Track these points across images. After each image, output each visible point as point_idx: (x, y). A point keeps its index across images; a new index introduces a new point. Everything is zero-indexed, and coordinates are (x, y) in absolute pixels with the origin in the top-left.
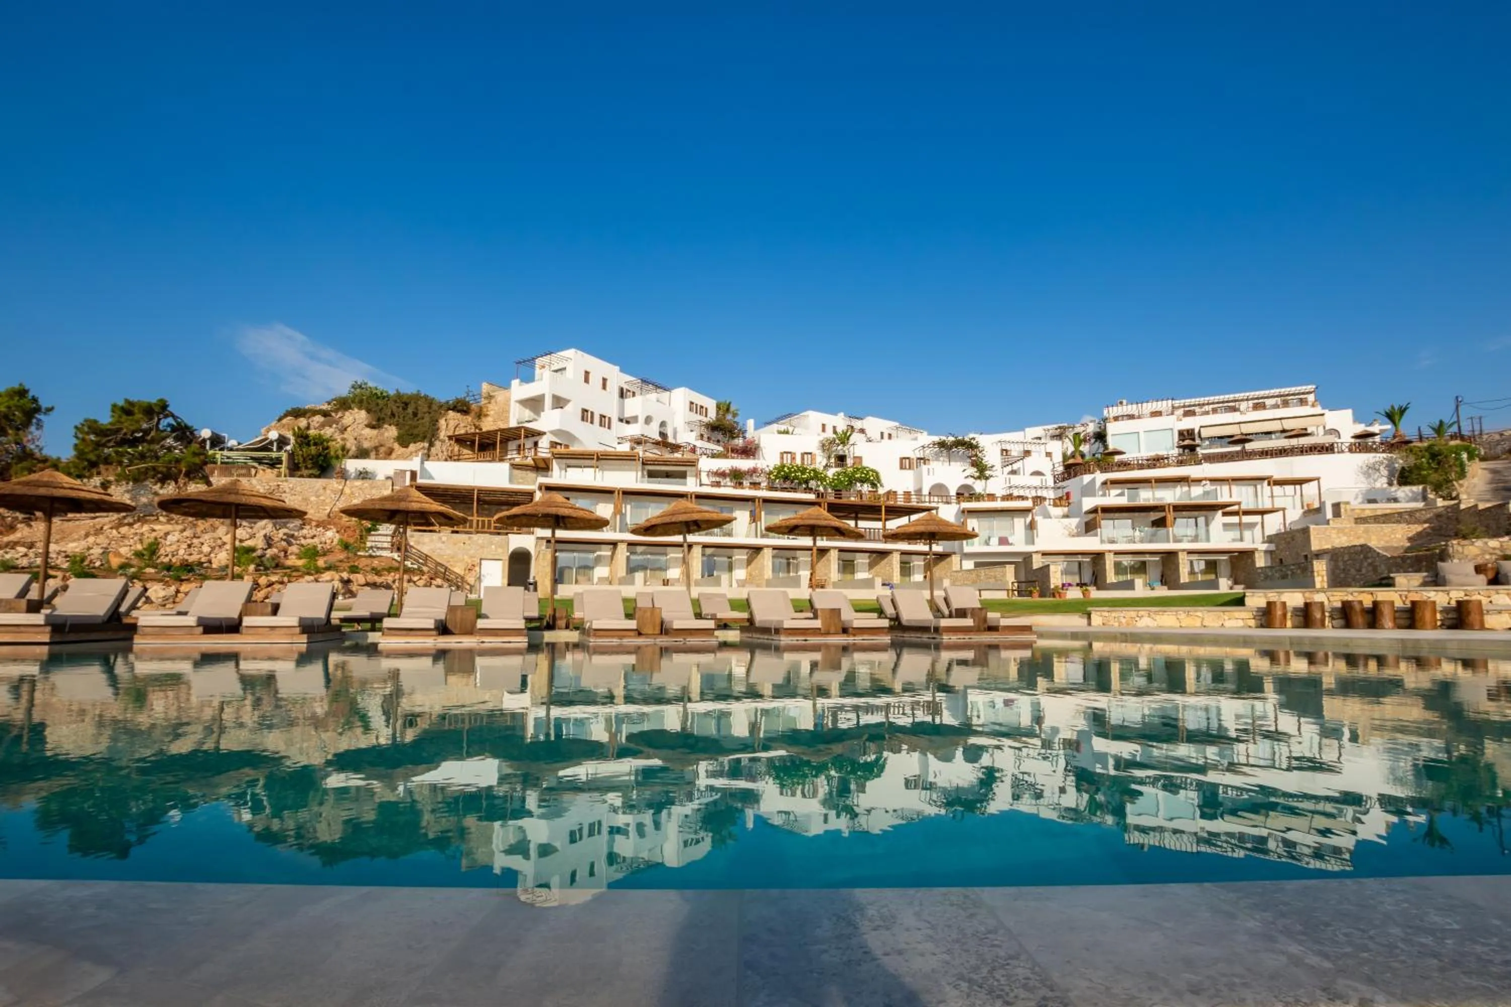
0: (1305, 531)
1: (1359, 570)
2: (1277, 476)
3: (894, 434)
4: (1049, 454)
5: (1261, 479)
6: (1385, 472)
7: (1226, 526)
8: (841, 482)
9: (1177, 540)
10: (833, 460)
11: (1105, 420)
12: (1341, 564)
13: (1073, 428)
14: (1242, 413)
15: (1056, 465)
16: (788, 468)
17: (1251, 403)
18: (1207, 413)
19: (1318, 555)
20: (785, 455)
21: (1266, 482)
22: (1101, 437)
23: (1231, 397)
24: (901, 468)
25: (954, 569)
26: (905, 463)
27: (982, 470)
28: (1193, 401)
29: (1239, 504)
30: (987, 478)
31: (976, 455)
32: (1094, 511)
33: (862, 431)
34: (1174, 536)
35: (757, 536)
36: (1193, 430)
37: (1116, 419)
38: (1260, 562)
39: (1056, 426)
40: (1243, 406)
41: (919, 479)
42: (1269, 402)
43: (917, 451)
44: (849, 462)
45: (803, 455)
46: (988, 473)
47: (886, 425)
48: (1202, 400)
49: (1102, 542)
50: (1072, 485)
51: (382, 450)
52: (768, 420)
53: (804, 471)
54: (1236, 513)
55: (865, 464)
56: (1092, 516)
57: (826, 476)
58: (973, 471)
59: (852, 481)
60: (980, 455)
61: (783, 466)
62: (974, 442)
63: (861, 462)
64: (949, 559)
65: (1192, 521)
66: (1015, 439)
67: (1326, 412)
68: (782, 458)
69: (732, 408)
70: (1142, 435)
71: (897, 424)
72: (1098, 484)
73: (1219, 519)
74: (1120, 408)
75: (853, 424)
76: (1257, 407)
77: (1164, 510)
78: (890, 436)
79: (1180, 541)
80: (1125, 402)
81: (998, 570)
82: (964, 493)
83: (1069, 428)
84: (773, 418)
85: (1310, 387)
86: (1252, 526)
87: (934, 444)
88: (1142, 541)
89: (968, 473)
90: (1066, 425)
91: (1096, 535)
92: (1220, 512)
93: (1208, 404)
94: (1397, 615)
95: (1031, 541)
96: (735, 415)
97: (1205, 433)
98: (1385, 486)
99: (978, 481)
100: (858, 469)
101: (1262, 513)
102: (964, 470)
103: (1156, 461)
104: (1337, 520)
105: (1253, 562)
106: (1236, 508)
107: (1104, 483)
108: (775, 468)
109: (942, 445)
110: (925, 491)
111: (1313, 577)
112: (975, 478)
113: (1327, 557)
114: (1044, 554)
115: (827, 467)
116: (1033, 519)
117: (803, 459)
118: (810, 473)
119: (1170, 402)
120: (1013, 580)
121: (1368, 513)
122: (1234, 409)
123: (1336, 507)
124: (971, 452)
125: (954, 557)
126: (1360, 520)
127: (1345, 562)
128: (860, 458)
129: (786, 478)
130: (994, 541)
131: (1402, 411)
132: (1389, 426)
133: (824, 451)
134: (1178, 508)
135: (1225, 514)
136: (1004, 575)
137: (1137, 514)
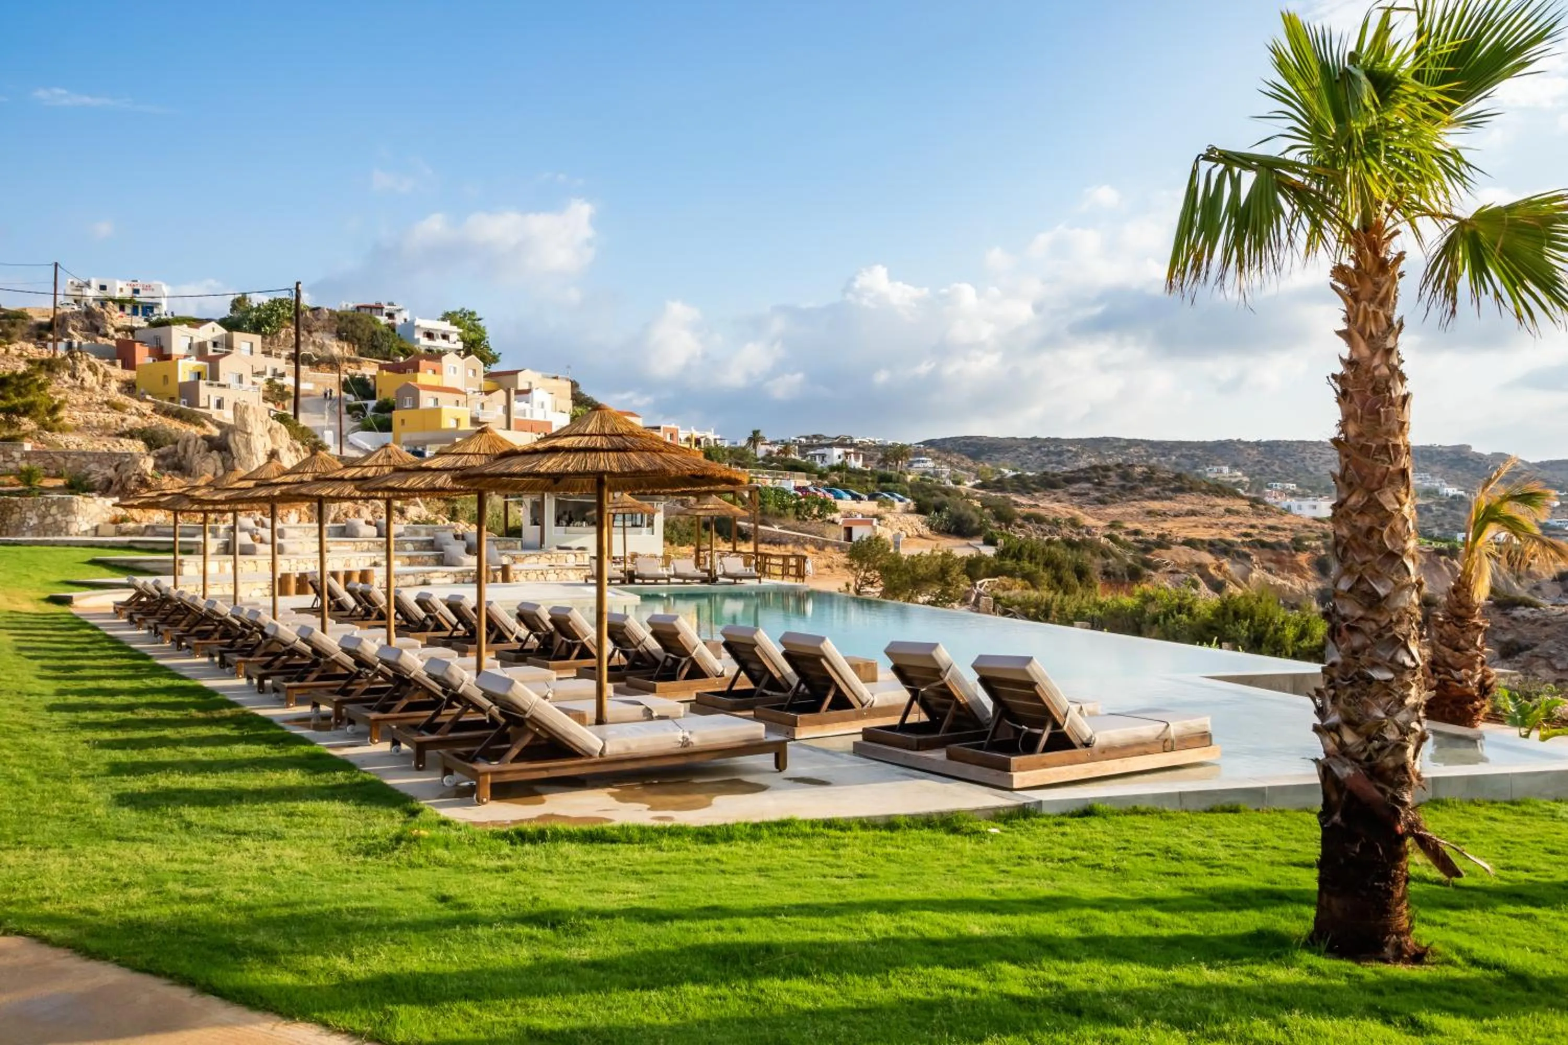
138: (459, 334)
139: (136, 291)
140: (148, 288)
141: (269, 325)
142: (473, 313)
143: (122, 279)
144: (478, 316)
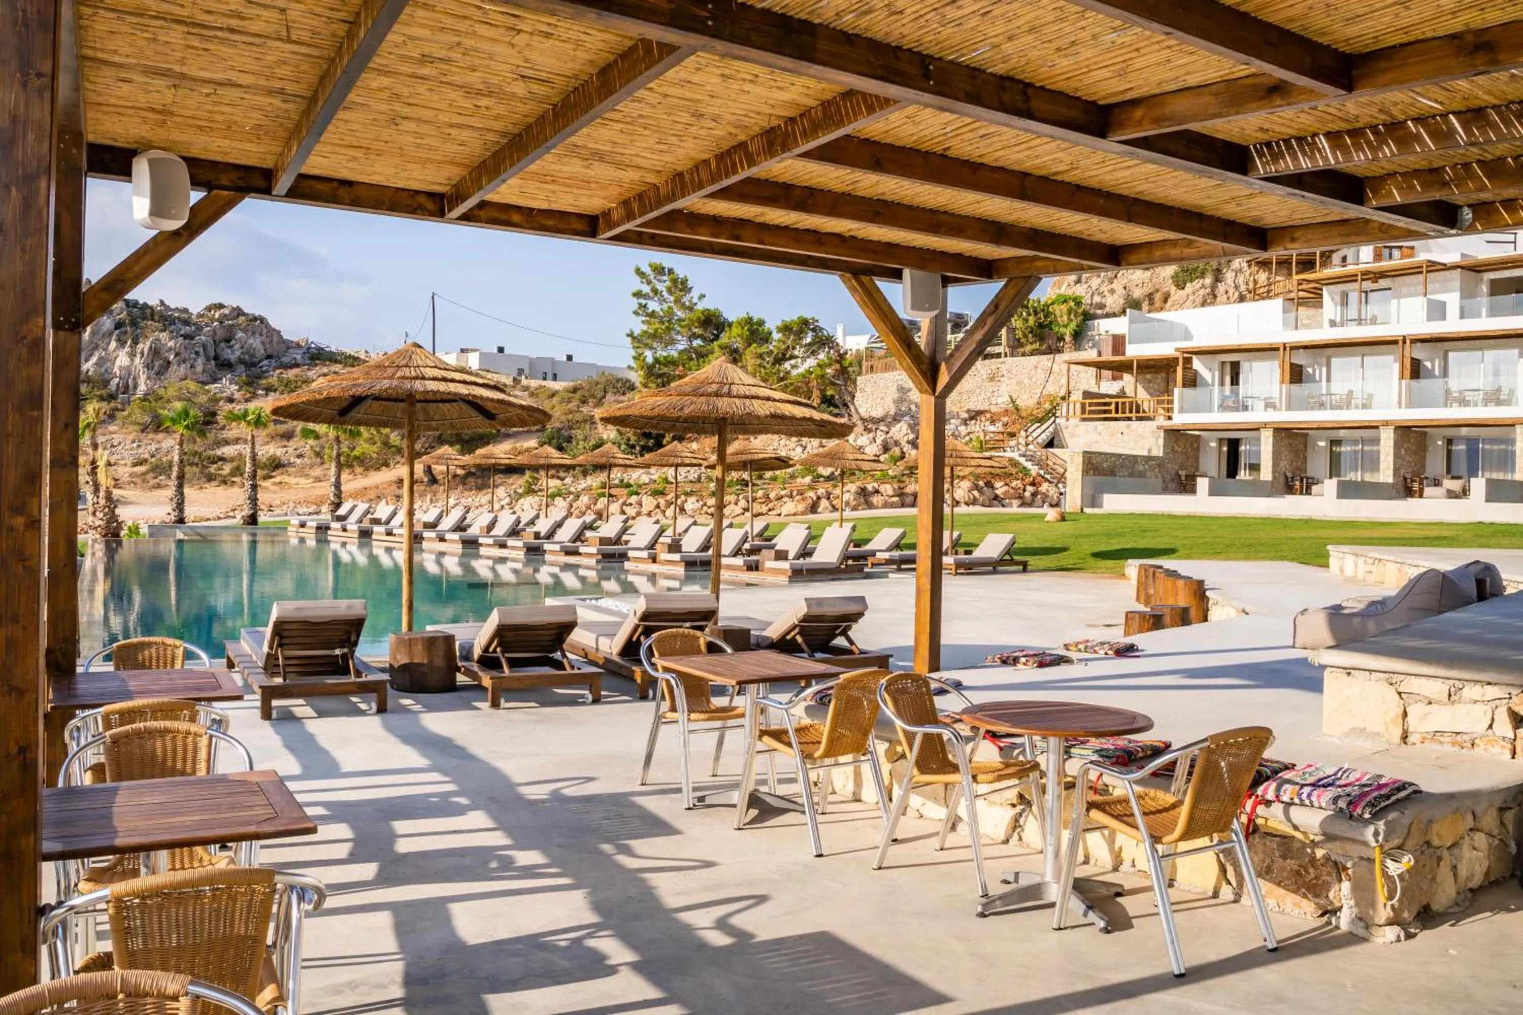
51: (1158, 297)
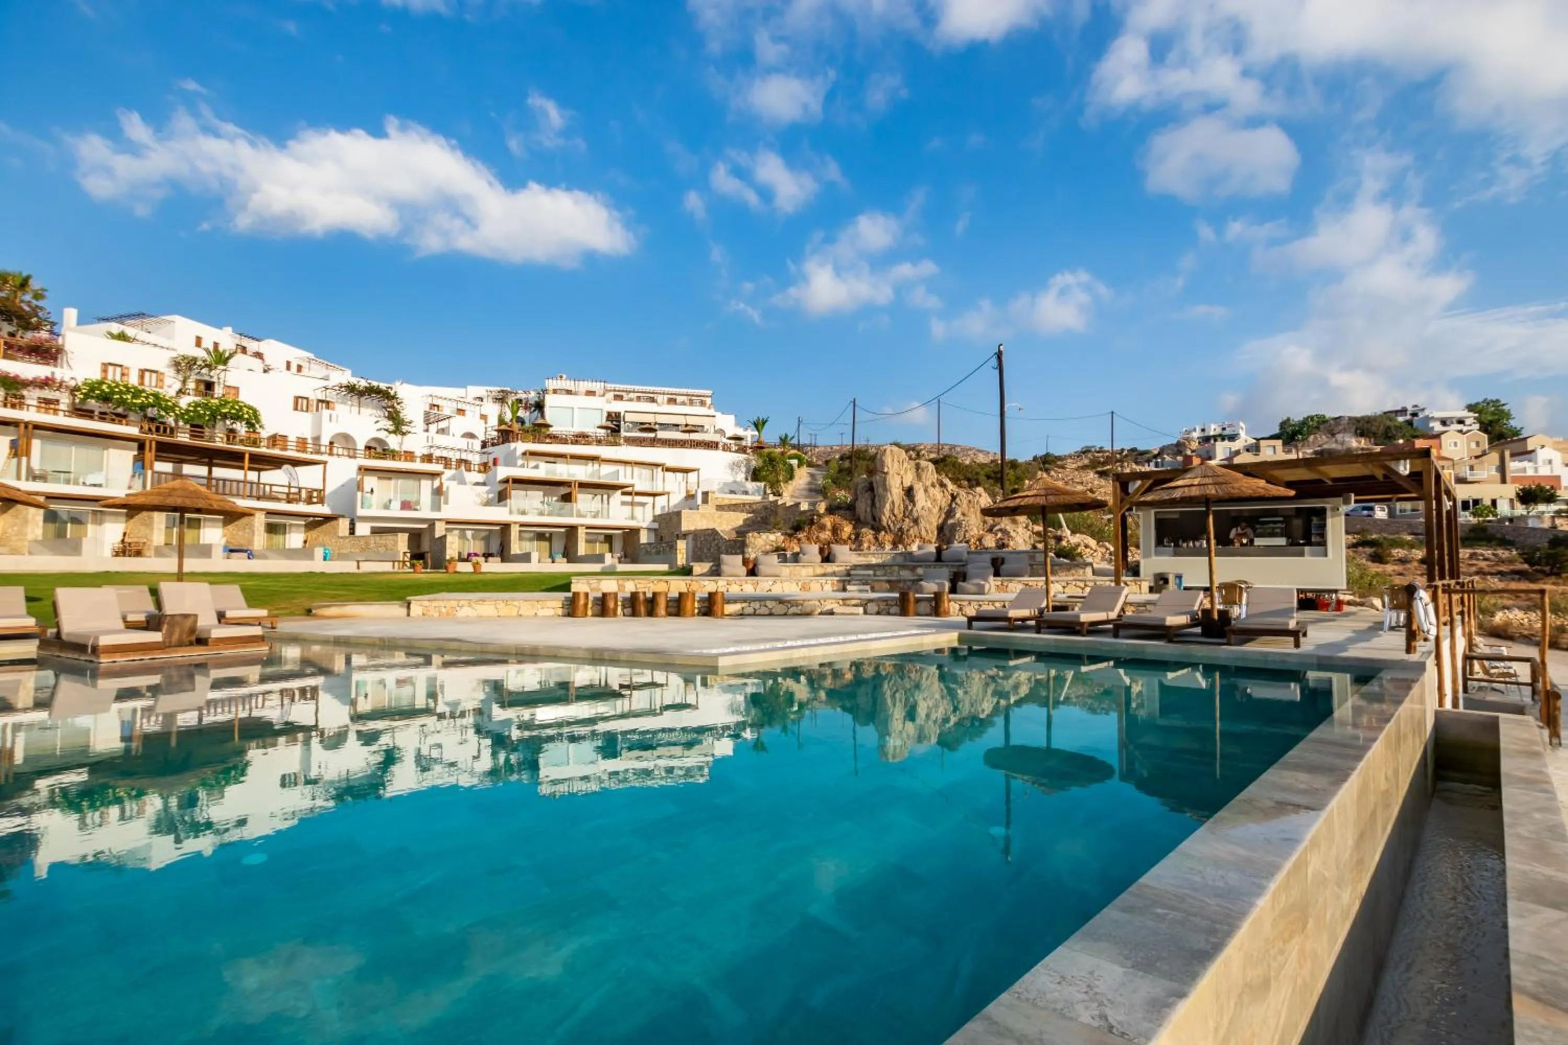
0: (678, 514)
1: (709, 550)
2: (669, 464)
3: (305, 365)
4: (484, 417)
5: (657, 465)
6: (744, 469)
7: (623, 503)
8: (200, 416)
9: (580, 515)
10: (191, 385)
11: (545, 391)
12: (699, 545)
13: (516, 393)
14: (658, 404)
15: (489, 429)
16: (109, 386)
17: (666, 397)
18: (631, 400)
19: (685, 536)
20: (111, 369)
21: (660, 468)
22: (539, 406)
23: (651, 389)
24: (296, 409)
25: (340, 534)
26: (300, 403)
27: (398, 423)
28: (622, 387)
29: (632, 486)
30: (404, 434)
31: (393, 407)
32: (506, 481)
33: (259, 355)
34: (578, 511)
35: (19, 478)
36: (619, 413)
37: (555, 391)
38: (644, 538)
39: (499, 389)
40: (660, 398)
41: (318, 425)
42: (680, 399)
43: (318, 392)
44: (218, 391)
45: (142, 372)
46: (405, 428)
47: (296, 354)
48: (629, 387)
49: (511, 512)
50: (498, 451)
52: (106, 316)
53: (137, 393)
54: (630, 494)
55: (241, 398)
56: (505, 485)
57: (175, 405)
58: (389, 424)
59: (215, 415)
60: (398, 407)
61: (101, 383)
62: (392, 393)
63: (237, 394)
64: (333, 523)
65: (599, 497)
66: (447, 395)
67: (718, 414)
68: (105, 371)
69: (35, 284)
70: (576, 411)
71: (311, 356)
72: (519, 453)
73: (617, 496)
74: (559, 382)
75: (244, 344)
76: (672, 401)
77: (570, 486)
78: (299, 368)
79: (585, 516)
80: (564, 376)
81: (389, 538)
82: (377, 449)
83: (511, 393)
84: (114, 314)
85: (709, 392)
86: (643, 504)
87: (341, 387)
88: (549, 515)
89: (379, 425)
90: (509, 389)
91: (505, 506)
92: (619, 492)
93: (634, 392)
94: (670, 604)
95: (436, 507)
96: (38, 296)
97: (629, 417)
98: (744, 480)
99: (393, 435)
100: (227, 402)
101: (654, 495)
102: (377, 422)
103: (581, 438)
104: (705, 506)
105: (639, 539)
106: (630, 489)
107: (524, 454)
108: (85, 384)
109: (351, 389)
110: (325, 441)
111: (676, 554)
112: (390, 432)
113: (690, 537)
114: (448, 522)
115: (181, 392)
116: (441, 484)
117: (142, 377)
118: (147, 398)
119: (603, 384)
120: (406, 550)
121: (726, 502)
122: (653, 400)
123: (705, 494)
124: (385, 403)
125: (341, 520)
126: (720, 508)
127: (701, 543)
128: (237, 389)
129: (105, 398)
130: (396, 505)
131: (764, 423)
132: (756, 433)
133: (178, 371)
134: (583, 486)
135: (623, 494)
136: (396, 543)
137: (547, 487)
138: (1475, 418)
139: (1224, 429)
140: (1230, 426)
141: (1301, 434)
142: (1497, 401)
143: (1215, 423)
144: (1502, 403)
